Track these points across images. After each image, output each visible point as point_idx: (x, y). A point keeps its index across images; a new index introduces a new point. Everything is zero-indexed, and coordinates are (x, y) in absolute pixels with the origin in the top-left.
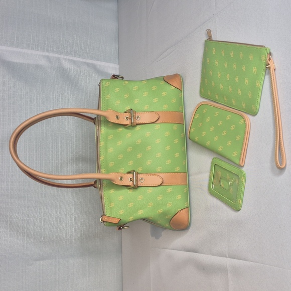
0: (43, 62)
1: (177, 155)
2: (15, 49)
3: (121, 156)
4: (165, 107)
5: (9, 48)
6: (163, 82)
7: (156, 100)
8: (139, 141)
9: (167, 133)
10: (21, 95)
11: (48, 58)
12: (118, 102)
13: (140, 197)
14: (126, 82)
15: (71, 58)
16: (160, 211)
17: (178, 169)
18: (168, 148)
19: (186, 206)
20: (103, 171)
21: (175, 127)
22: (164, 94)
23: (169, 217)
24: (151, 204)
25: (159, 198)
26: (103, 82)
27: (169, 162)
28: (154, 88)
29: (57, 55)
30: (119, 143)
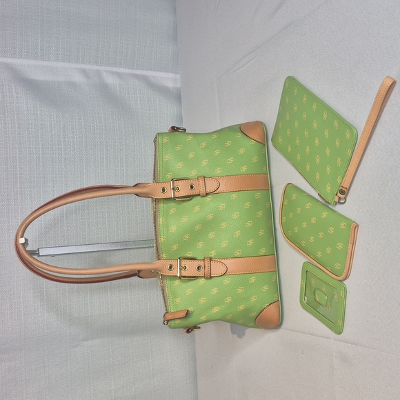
0: (78, 78)
1: (261, 233)
2: (40, 63)
3: (187, 237)
4: (244, 169)
5: (32, 62)
6: (240, 135)
7: (231, 160)
8: (210, 217)
9: (248, 205)
10: (51, 124)
11: (84, 72)
12: (180, 164)
13: (215, 290)
14: (190, 138)
15: (115, 69)
16: (242, 307)
17: (263, 251)
18: (249, 224)
19: (275, 299)
20: (164, 256)
21: (258, 195)
22: (241, 151)
23: (254, 314)
24: (228, 299)
25: (240, 290)
26: (160, 139)
27: (251, 242)
28: (228, 144)
29: (96, 67)
30: (185, 219)
